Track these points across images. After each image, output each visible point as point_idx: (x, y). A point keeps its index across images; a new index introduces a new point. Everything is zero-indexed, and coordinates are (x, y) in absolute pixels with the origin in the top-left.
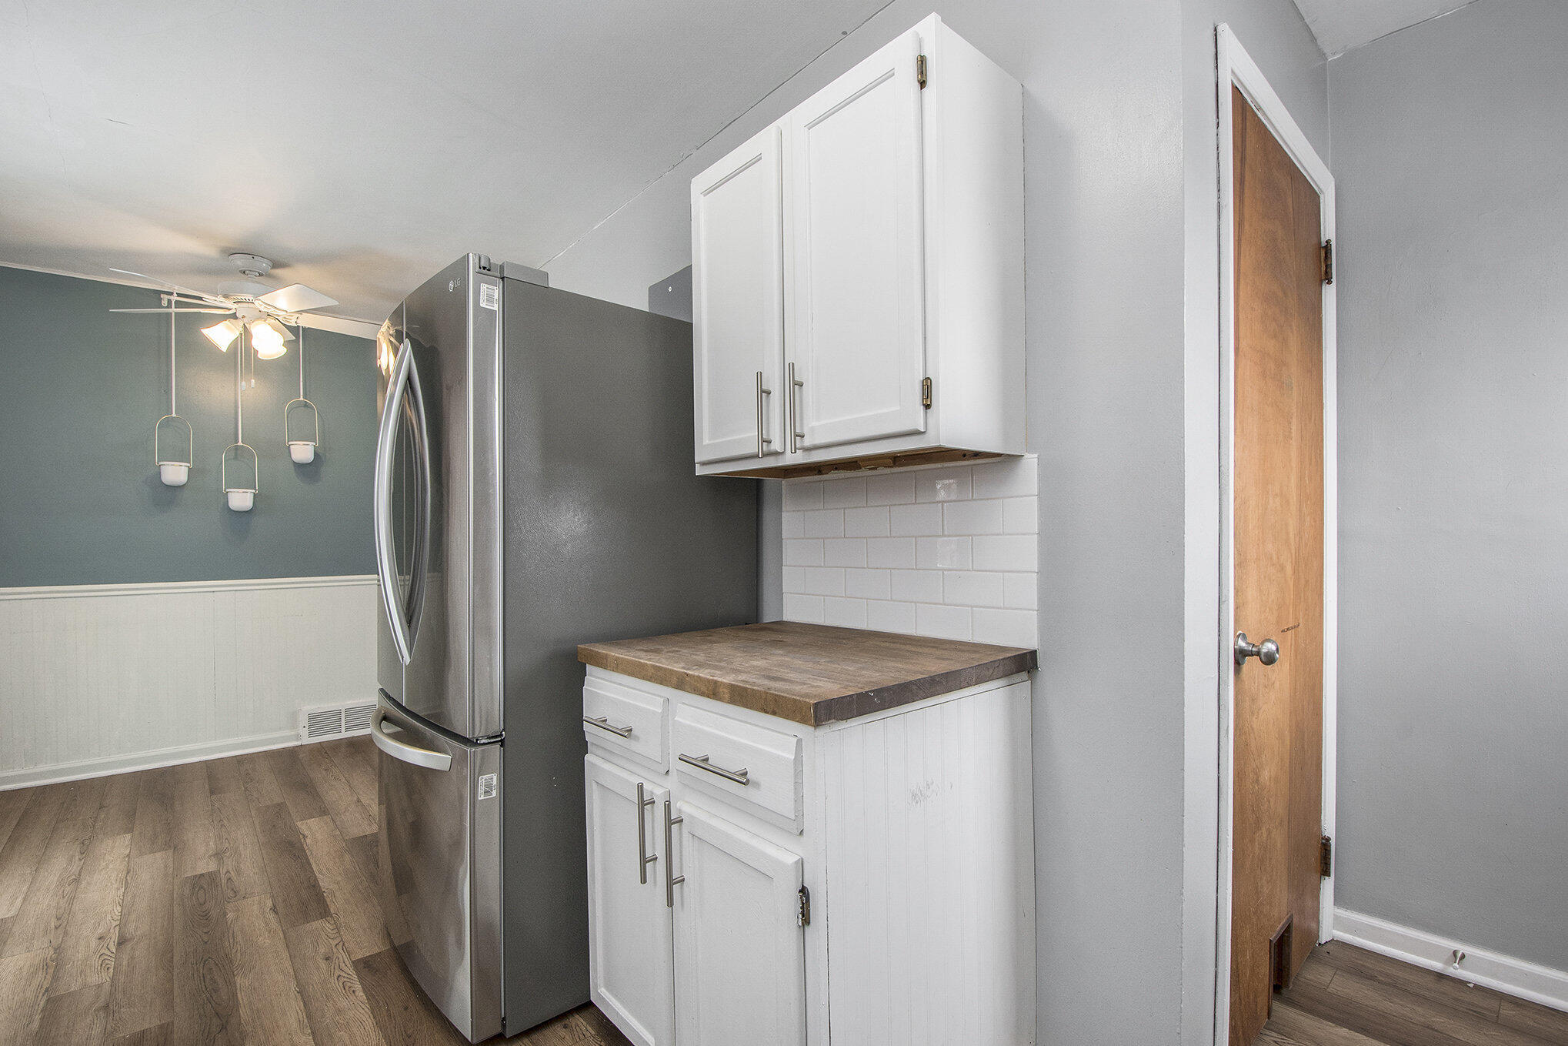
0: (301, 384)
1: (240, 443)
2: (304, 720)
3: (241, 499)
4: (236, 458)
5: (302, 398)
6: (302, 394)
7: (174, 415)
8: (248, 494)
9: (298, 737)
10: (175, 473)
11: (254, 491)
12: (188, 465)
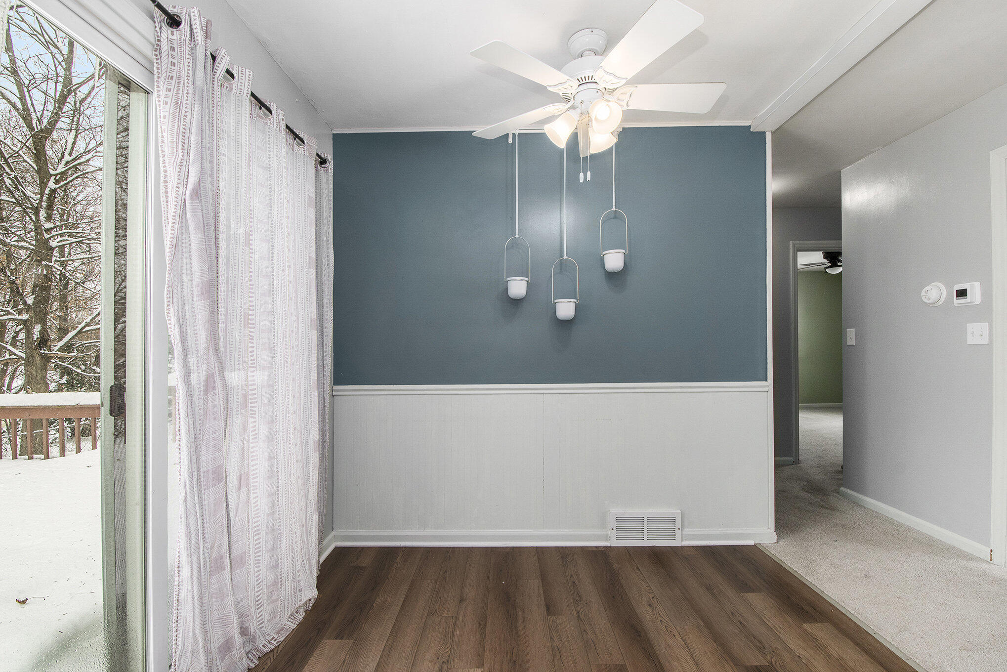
0: (614, 193)
1: (565, 257)
2: (612, 523)
3: (566, 309)
4: (561, 272)
5: (614, 209)
6: (614, 204)
7: (517, 236)
8: (572, 303)
9: (607, 538)
10: (518, 287)
11: (575, 300)
12: (527, 279)
